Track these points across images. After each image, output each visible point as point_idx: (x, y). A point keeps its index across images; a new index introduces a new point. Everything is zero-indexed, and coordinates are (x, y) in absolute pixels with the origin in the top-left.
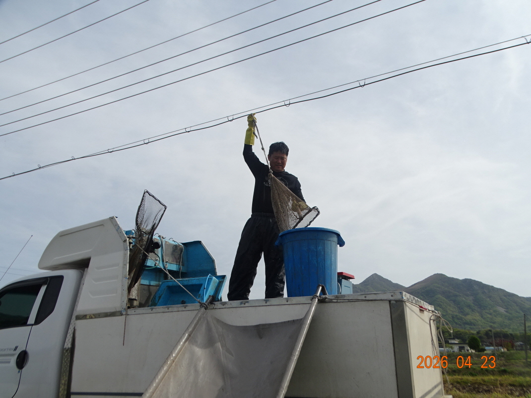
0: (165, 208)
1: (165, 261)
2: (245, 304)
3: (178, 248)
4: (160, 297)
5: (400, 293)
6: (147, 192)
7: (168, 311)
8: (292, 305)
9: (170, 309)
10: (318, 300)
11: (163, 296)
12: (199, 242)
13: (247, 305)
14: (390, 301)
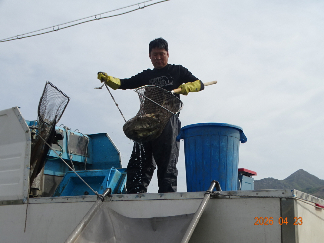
0: (69, 100)
1: (69, 153)
2: (140, 197)
3: (84, 140)
4: (64, 188)
5: (292, 190)
6: (49, 83)
7: (67, 201)
8: (186, 200)
9: (69, 200)
10: (211, 196)
11: (66, 186)
12: (105, 135)
13: (142, 198)
14: (281, 198)
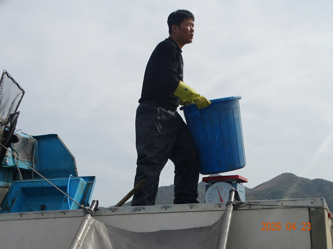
0: (23, 93)
1: (16, 158)
2: (140, 210)
3: (30, 142)
4: (13, 201)
5: (321, 199)
6: (6, 73)
7: (42, 217)
8: (197, 212)
9: (45, 216)
10: (233, 205)
11: (16, 200)
12: (55, 136)
13: (142, 211)
14: (309, 208)
